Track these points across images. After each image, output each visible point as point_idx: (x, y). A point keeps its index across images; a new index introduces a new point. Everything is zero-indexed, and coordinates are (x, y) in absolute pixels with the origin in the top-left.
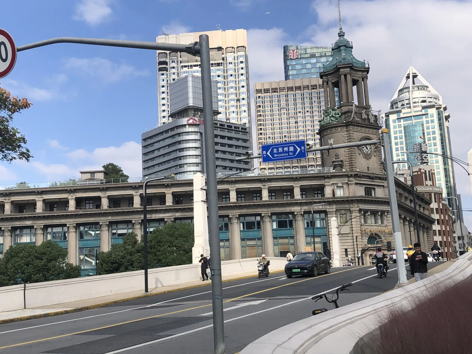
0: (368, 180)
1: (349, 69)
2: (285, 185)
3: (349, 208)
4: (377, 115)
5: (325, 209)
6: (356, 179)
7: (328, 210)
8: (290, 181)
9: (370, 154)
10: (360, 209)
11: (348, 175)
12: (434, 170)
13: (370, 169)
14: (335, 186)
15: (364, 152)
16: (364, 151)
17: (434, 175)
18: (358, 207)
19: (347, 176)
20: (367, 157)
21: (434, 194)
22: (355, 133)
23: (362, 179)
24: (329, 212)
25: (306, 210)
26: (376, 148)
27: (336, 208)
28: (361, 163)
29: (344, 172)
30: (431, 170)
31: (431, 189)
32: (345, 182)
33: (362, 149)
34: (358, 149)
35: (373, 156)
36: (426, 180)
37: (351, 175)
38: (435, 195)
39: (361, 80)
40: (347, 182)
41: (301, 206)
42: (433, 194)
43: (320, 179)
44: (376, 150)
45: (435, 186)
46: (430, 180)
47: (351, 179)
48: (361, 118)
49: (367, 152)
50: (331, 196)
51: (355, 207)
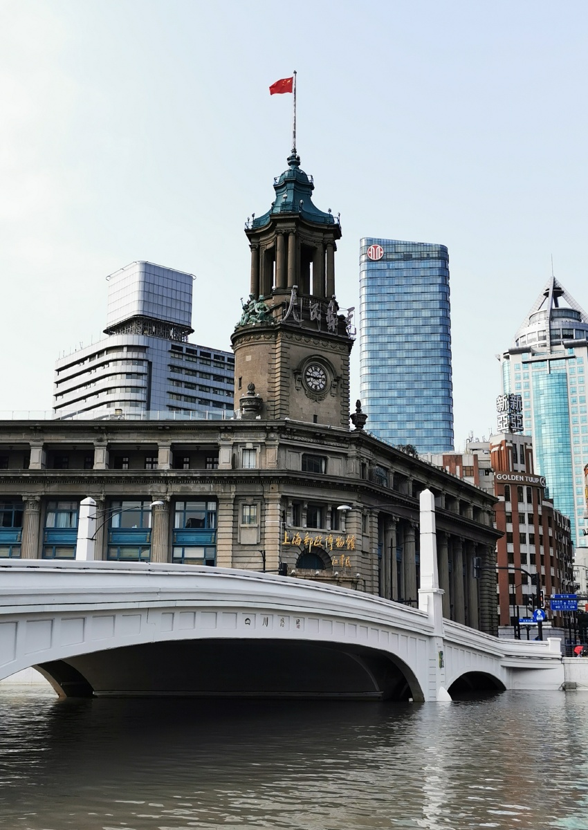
0: (312, 440)
1: (294, 224)
2: (142, 442)
3: (261, 494)
4: (346, 316)
5: (214, 494)
6: (283, 436)
7: (219, 495)
8: (153, 434)
9: (321, 390)
10: (282, 496)
11: (265, 427)
12: (531, 445)
13: (318, 418)
14: (240, 450)
15: (308, 385)
16: (310, 384)
17: (530, 454)
18: (279, 492)
19: (263, 429)
20: (316, 395)
21: (527, 488)
22: (292, 346)
23: (296, 438)
24: (222, 499)
25: (175, 494)
26: (335, 380)
27: (236, 492)
28: (300, 406)
29: (258, 421)
30: (526, 444)
31: (522, 478)
32: (259, 441)
33: (306, 380)
34: (295, 378)
35: (329, 395)
36: (515, 461)
37: (272, 427)
38: (528, 490)
39: (320, 248)
40: (263, 441)
41: (167, 484)
42: (525, 488)
43: (212, 433)
44: (336, 383)
45: (531, 473)
46: (522, 462)
47: (272, 435)
48: (307, 319)
49: (316, 387)
50: (229, 467)
51: (275, 492)
